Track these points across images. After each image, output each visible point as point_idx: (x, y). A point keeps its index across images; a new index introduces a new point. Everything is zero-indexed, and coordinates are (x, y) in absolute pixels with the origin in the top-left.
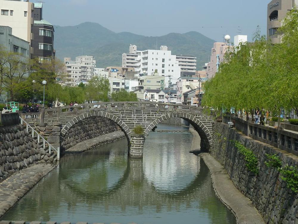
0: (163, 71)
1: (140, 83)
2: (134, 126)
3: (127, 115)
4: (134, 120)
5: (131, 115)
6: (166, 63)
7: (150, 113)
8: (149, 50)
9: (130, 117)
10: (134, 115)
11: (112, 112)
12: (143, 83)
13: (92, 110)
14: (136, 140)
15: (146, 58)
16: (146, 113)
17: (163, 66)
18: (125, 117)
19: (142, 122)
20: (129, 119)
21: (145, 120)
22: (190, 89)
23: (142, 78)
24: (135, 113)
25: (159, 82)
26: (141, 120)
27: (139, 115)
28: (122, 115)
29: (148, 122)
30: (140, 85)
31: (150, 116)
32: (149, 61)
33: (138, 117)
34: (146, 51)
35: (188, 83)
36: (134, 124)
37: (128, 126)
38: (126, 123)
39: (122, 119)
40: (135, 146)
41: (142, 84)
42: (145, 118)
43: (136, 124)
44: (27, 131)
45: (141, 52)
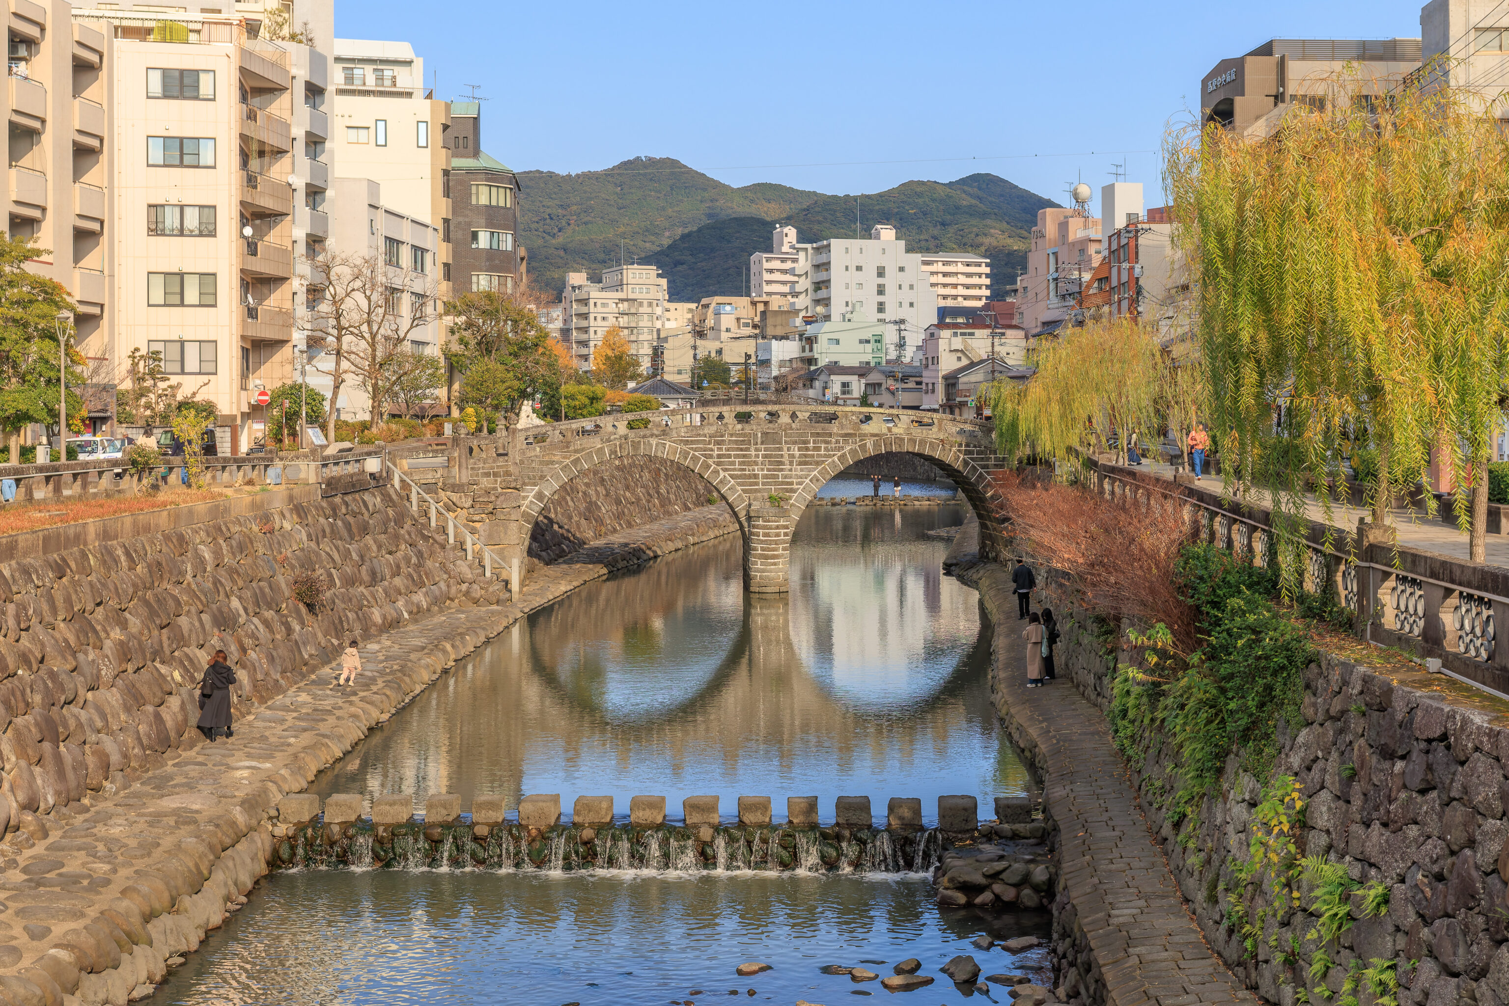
0: (881, 308)
1: (807, 347)
2: (757, 484)
3: (733, 449)
4: (756, 463)
5: (747, 449)
6: (890, 281)
7: (806, 442)
8: (834, 242)
9: (744, 456)
10: (757, 450)
11: (687, 442)
12: (815, 346)
13: (621, 437)
14: (765, 527)
15: (825, 266)
16: (795, 443)
17: (881, 291)
18: (729, 456)
19: (782, 470)
20: (740, 463)
21: (791, 463)
22: (965, 362)
23: (810, 330)
24: (759, 441)
25: (868, 342)
26: (782, 463)
27: (775, 449)
28: (720, 449)
29: (802, 470)
30: (807, 354)
31: (807, 449)
32: (837, 274)
33: (770, 456)
34: (825, 242)
35: (958, 343)
36: (756, 476)
37: (739, 484)
38: (731, 476)
39: (718, 464)
40: (763, 549)
41: (811, 350)
42: (793, 456)
43: (765, 477)
44: (415, 508)
45: (809, 246)
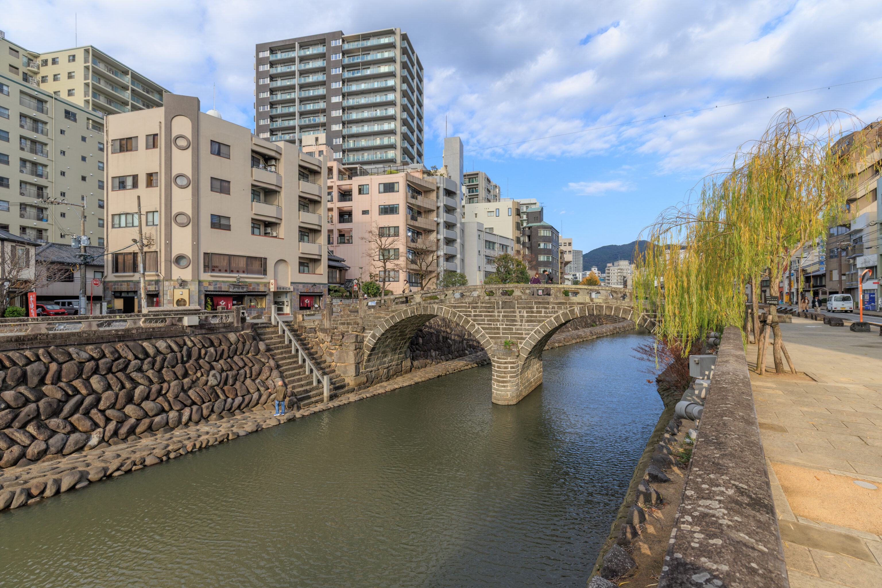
5: (493, 312)
7: (531, 308)
13: (417, 304)
21: (522, 321)
24: (500, 306)
26: (515, 321)
27: (511, 312)
28: (475, 311)
29: (528, 325)
31: (532, 312)
33: (508, 316)
36: (498, 329)
37: (487, 333)
38: (482, 328)
39: (474, 320)
42: (522, 316)
43: (504, 329)
